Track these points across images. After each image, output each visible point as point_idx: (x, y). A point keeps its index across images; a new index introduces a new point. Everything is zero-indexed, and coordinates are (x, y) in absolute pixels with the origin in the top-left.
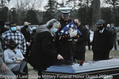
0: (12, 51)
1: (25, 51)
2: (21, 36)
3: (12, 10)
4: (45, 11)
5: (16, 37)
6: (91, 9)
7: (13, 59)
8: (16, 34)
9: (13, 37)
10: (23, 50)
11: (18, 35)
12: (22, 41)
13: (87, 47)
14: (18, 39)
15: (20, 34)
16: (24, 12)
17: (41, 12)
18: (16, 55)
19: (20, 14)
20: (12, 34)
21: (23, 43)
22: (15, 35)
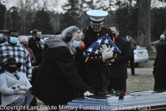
0: (12, 75)
1: (30, 76)
2: (24, 52)
3: (12, 11)
4: (64, 12)
5: (16, 53)
6: (136, 11)
7: (14, 88)
8: (16, 48)
9: (11, 53)
10: (27, 74)
11: (19, 50)
12: (25, 58)
13: (129, 71)
14: (19, 57)
15: (22, 49)
16: (30, 14)
17: (57, 14)
18: (19, 81)
19: (25, 17)
20: (10, 48)
21: (28, 62)
22: (14, 50)
